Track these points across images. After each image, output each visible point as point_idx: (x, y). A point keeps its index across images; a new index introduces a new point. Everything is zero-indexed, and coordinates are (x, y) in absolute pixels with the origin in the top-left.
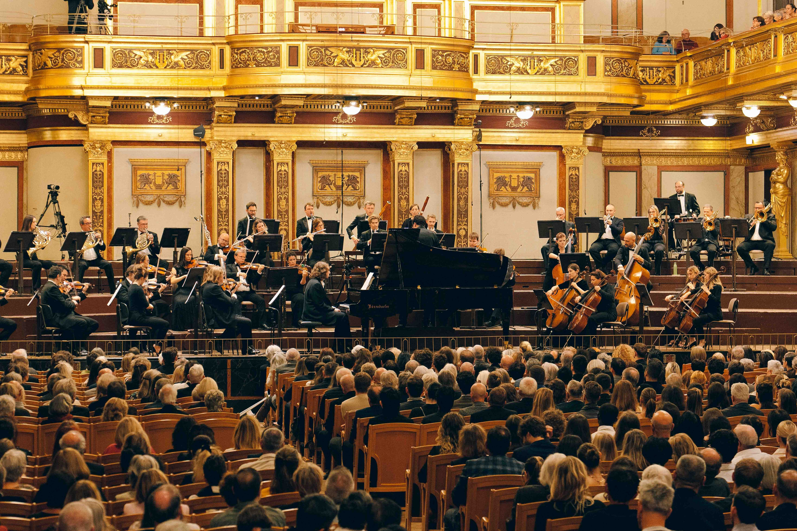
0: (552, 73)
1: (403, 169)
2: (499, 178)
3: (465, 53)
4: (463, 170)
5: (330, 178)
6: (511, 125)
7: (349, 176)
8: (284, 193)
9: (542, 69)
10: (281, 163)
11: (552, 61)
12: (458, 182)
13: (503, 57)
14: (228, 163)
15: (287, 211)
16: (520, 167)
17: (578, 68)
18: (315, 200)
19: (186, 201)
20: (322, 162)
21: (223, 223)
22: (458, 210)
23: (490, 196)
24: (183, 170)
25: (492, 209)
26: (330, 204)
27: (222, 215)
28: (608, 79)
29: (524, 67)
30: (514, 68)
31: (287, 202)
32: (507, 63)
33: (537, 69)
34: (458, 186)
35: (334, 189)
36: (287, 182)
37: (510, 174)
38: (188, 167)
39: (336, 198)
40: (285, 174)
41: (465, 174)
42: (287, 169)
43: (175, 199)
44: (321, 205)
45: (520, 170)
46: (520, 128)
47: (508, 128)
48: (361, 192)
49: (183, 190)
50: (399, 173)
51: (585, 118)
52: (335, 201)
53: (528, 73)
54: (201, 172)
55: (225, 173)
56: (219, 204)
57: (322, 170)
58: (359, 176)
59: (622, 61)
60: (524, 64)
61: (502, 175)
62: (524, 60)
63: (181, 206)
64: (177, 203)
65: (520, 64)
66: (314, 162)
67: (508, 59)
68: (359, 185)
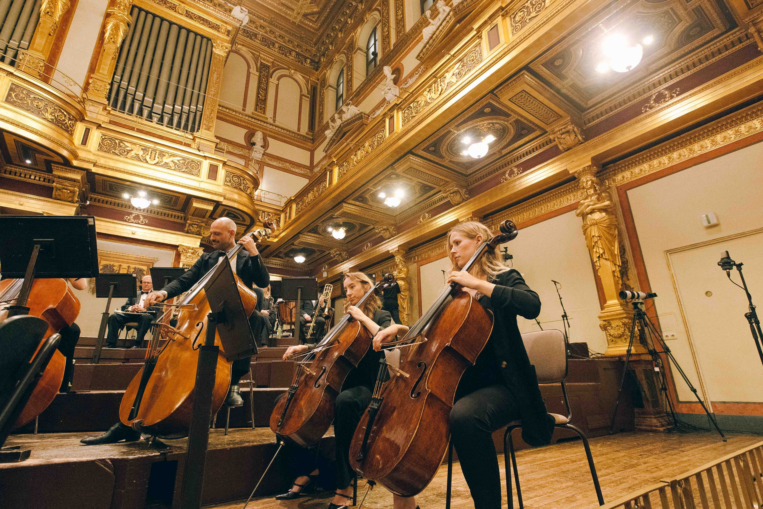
0: (173, 168)
2: (106, 266)
3: (69, 114)
6: (129, 220)
9: (164, 163)
11: (175, 159)
13: (121, 141)
16: (133, 259)
17: (199, 170)
25: (91, 293)
28: (227, 188)
29: (144, 156)
30: (133, 153)
32: (125, 148)
33: (157, 160)
37: (120, 264)
45: (132, 261)
46: (138, 223)
47: (125, 221)
51: (203, 222)
53: (147, 162)
59: (242, 178)
60: (144, 154)
62: (145, 149)
65: (141, 153)
67: (126, 144)
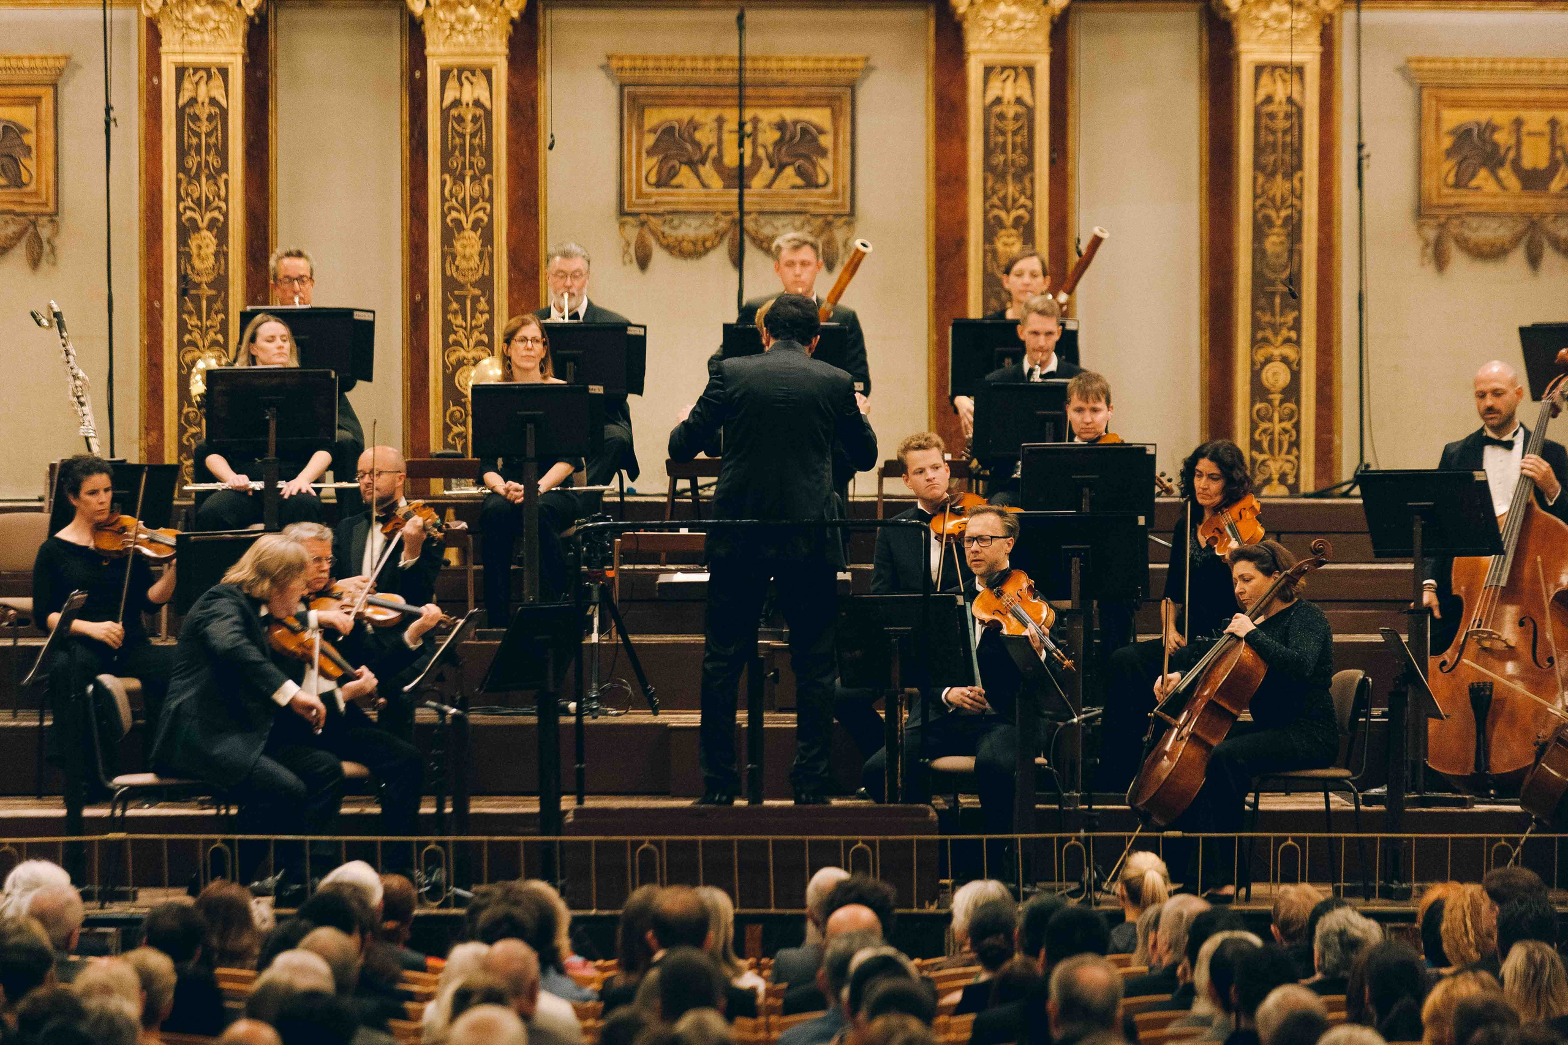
1: (1009, 93)
2: (1463, 135)
4: (1280, 94)
5: (698, 135)
7: (781, 126)
8: (474, 201)
10: (461, 70)
12: (1259, 150)
14: (224, 72)
15: (486, 284)
18: (632, 233)
19: (57, 242)
20: (664, 64)
21: (203, 335)
22: (1258, 278)
23: (1422, 211)
24: (47, 105)
25: (1431, 268)
26: (696, 251)
27: (197, 300)
31: (487, 238)
34: (1258, 166)
35: (716, 183)
36: (487, 153)
37: (1516, 114)
38: (69, 92)
39: (722, 225)
40: (475, 119)
41: (1288, 116)
42: (484, 98)
43: (12, 229)
44: (659, 256)
48: (835, 194)
49: (47, 191)
50: (987, 110)
52: (720, 235)
54: (108, 109)
55: (210, 118)
56: (184, 255)
57: (665, 101)
58: (827, 124)
61: (1483, 116)
63: (35, 262)
64: (20, 252)
66: (627, 63)
68: (826, 165)
